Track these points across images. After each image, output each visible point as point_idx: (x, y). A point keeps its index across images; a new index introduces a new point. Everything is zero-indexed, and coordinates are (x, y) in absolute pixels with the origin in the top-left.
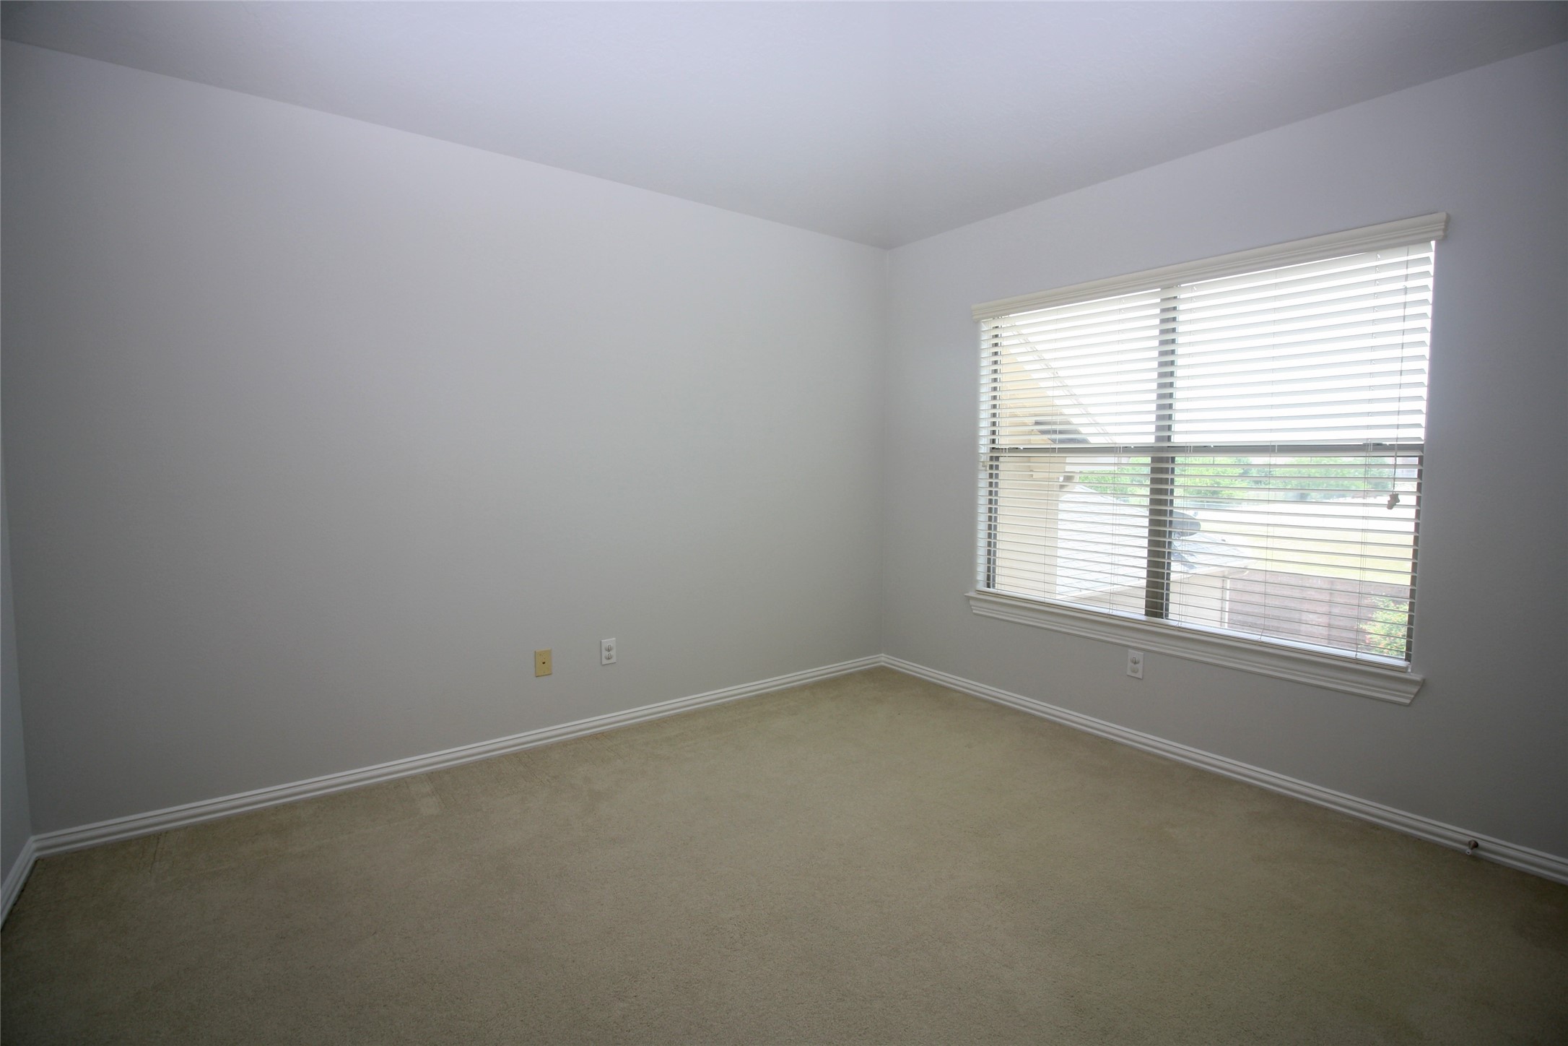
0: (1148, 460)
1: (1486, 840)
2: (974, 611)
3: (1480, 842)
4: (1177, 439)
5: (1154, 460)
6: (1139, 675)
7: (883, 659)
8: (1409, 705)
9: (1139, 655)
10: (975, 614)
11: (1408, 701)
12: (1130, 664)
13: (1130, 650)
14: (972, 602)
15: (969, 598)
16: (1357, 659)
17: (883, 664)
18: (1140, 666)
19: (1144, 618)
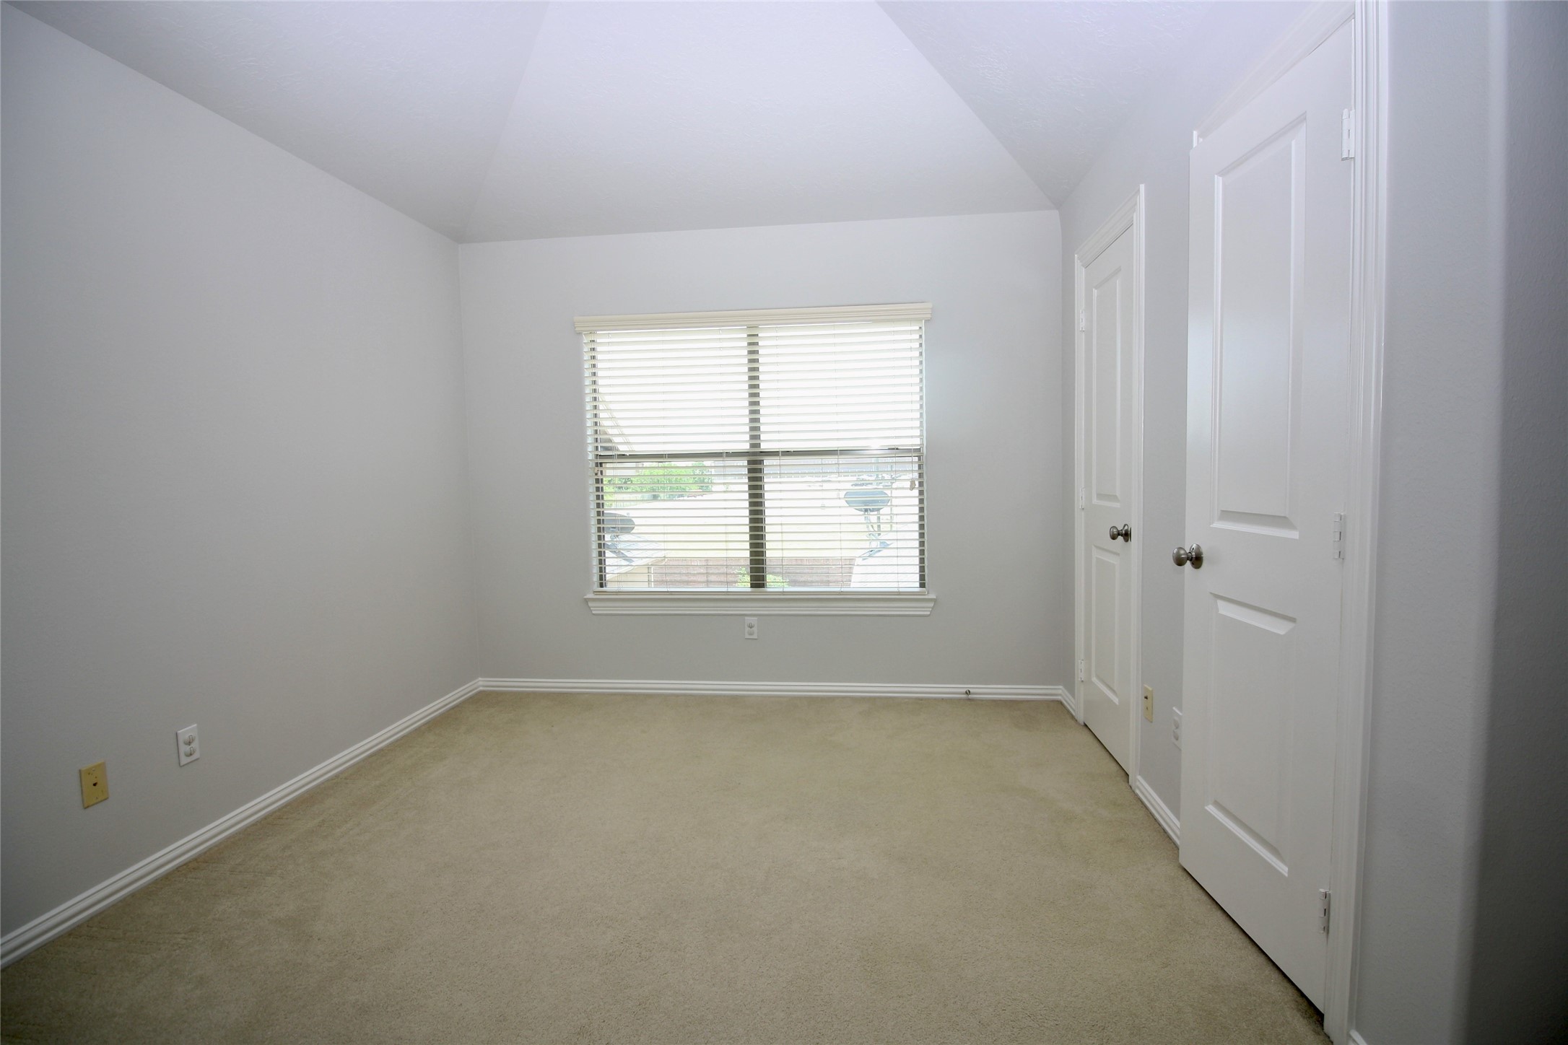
0: (745, 463)
1: (975, 688)
2: (594, 612)
3: (971, 690)
4: (764, 446)
5: (749, 462)
6: (755, 636)
7: (481, 683)
8: (929, 616)
9: (753, 620)
10: (594, 614)
11: (929, 613)
12: (747, 629)
13: (746, 618)
14: (590, 604)
15: (587, 601)
16: (899, 592)
17: (481, 688)
18: (755, 629)
19: (750, 590)
